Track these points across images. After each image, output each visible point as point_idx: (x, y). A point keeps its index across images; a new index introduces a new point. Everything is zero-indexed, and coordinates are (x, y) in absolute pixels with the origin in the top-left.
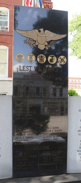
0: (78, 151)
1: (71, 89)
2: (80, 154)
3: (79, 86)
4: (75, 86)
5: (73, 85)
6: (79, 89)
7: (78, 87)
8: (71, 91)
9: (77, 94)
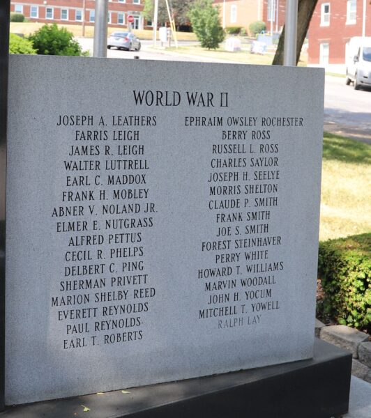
0: (55, 302)
1: (50, 25)
2: (62, 317)
3: (87, 14)
4: (72, 13)
5: (63, 8)
6: (87, 27)
7: (82, 20)
8: (50, 33)
9: (77, 51)
